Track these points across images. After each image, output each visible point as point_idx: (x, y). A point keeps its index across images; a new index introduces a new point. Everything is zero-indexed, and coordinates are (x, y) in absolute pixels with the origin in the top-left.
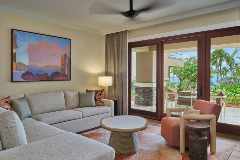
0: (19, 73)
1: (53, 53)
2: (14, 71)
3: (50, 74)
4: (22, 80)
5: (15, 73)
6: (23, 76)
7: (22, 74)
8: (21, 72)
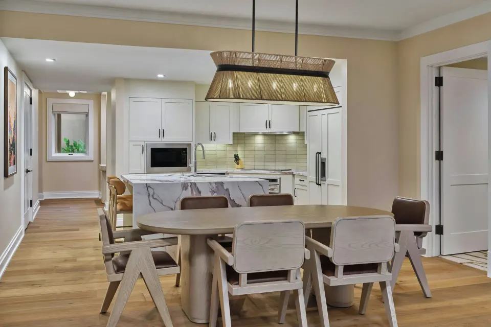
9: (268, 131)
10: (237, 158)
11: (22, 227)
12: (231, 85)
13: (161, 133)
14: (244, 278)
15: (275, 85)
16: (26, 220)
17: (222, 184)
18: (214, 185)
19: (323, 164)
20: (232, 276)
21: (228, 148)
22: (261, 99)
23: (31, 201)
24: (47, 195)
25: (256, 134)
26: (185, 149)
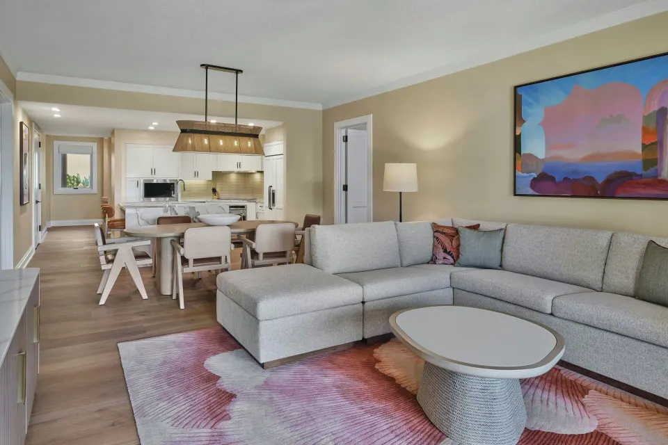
0: (525, 177)
1: (612, 116)
2: (519, 173)
3: (600, 179)
4: (531, 192)
5: (520, 177)
6: (535, 183)
7: (532, 178)
8: (530, 176)
9: (239, 170)
10: (214, 191)
11: (34, 246)
12: (190, 142)
13: (153, 171)
14: (191, 262)
15: (221, 143)
16: (36, 242)
17: (194, 208)
18: (188, 209)
19: (273, 194)
20: (185, 261)
21: (210, 183)
22: (210, 151)
23: (40, 226)
24: (53, 223)
25: (230, 173)
26: (173, 184)
